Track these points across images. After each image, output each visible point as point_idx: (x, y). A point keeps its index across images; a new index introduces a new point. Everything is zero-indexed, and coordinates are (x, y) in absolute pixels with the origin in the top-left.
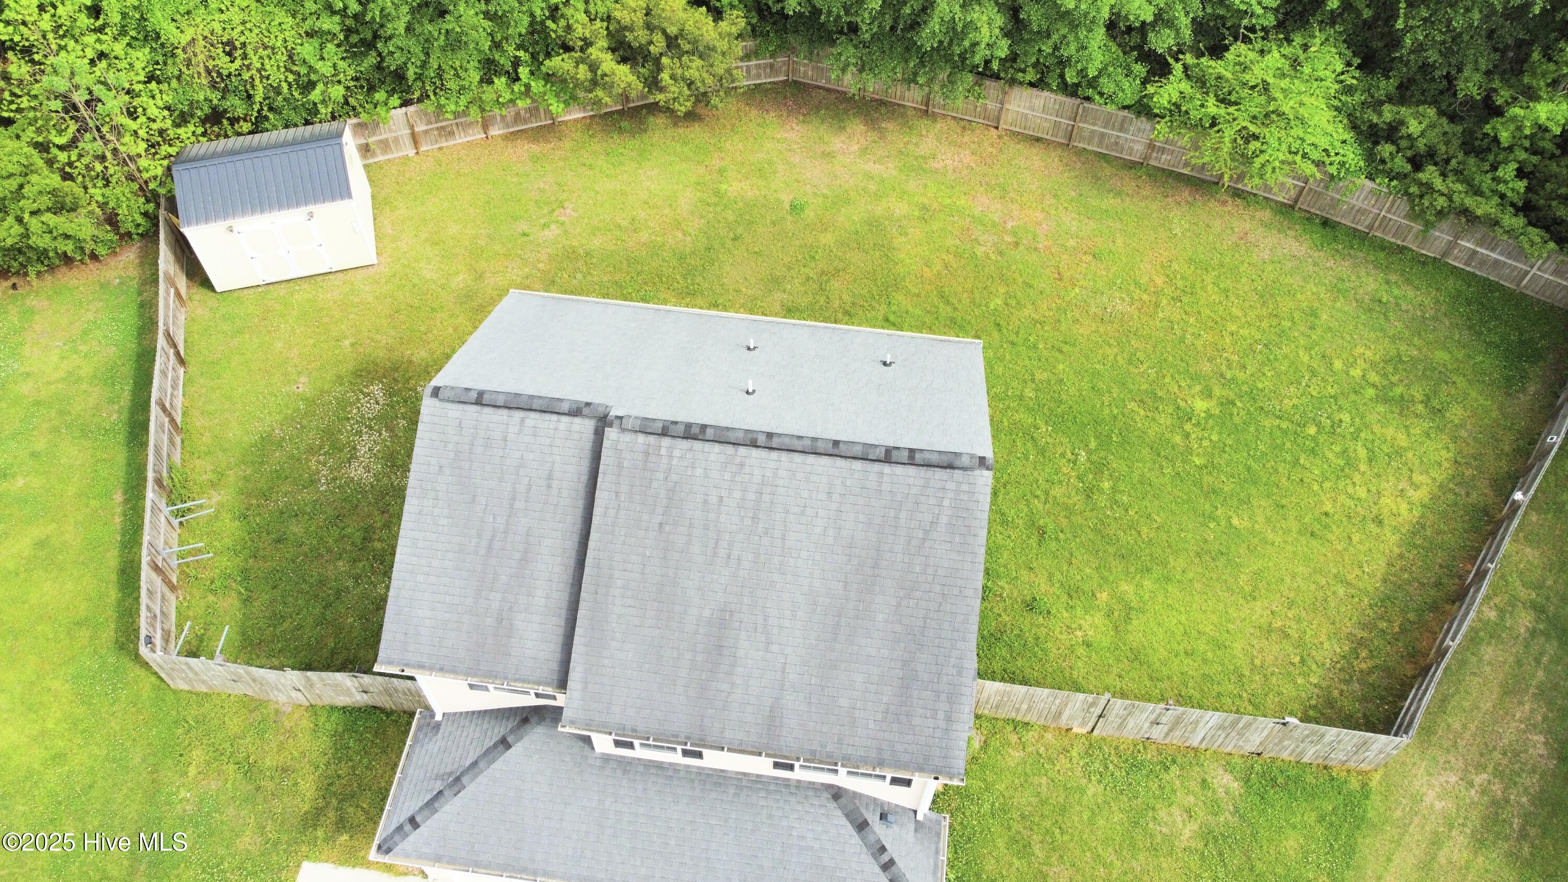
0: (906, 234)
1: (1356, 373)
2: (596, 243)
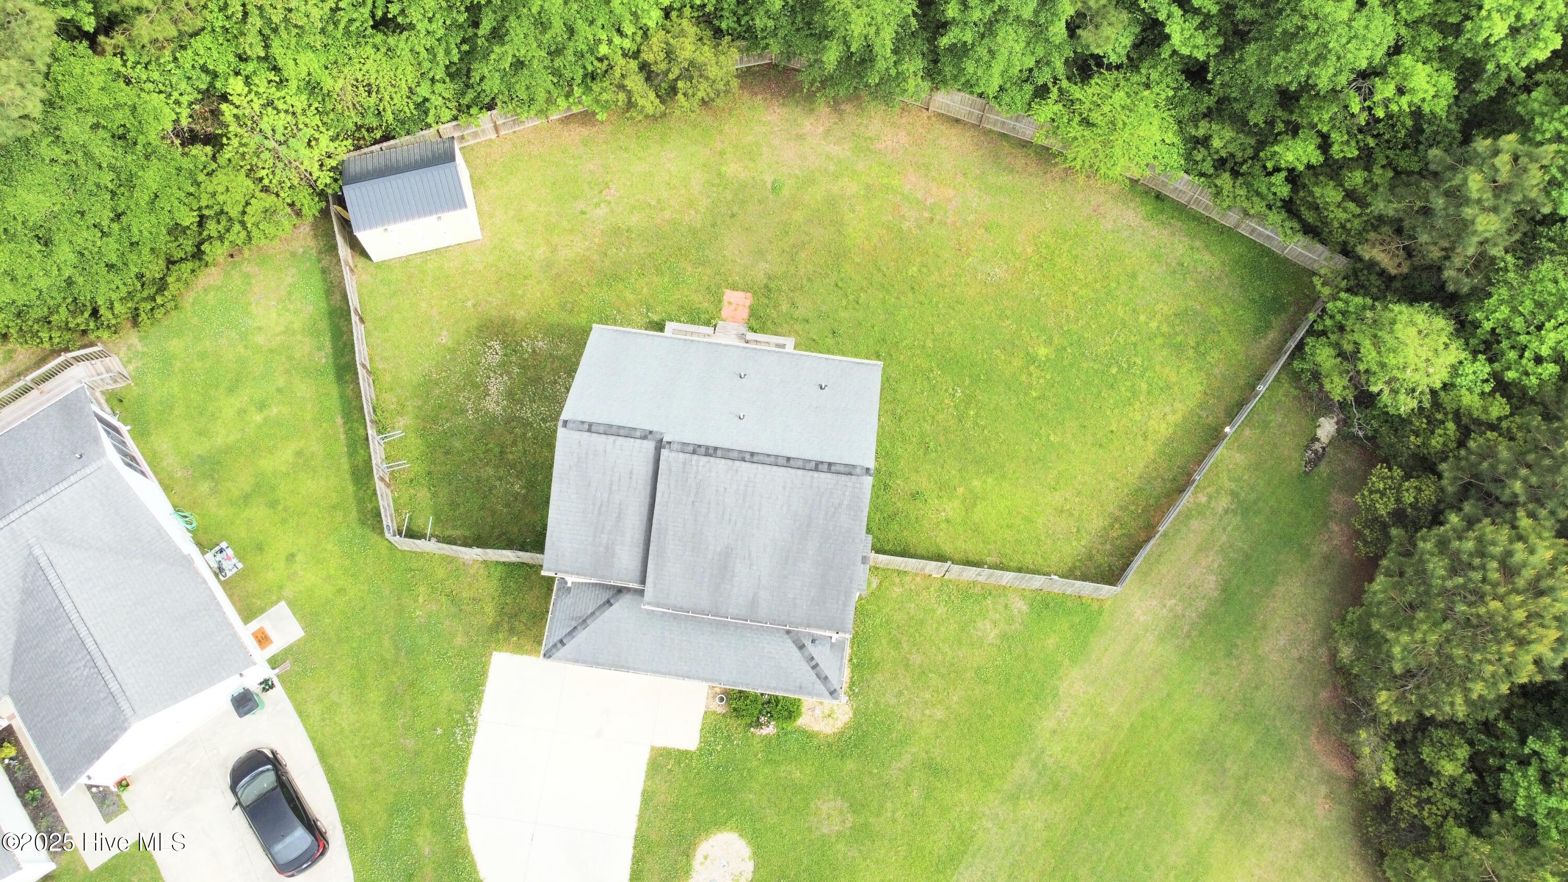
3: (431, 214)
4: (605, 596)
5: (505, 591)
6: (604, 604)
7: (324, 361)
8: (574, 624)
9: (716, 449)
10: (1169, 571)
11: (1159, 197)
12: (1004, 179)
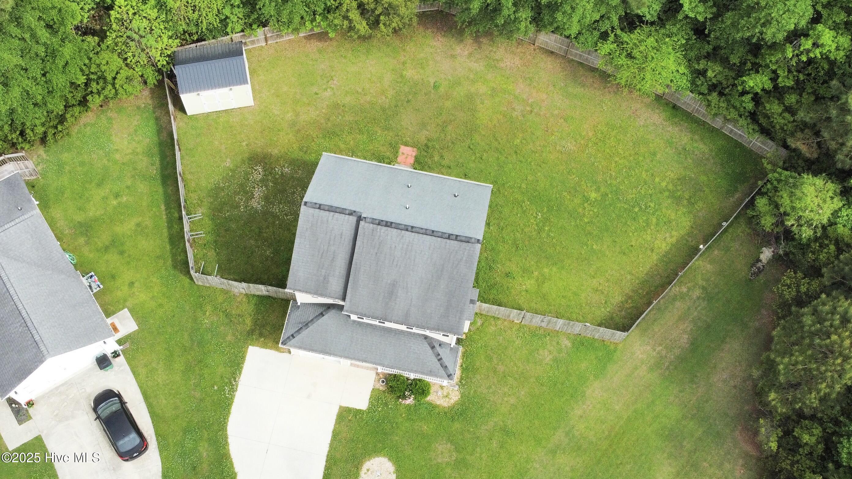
0: (483, 104)
1: (664, 184)
2: (348, 100)
3: (226, 87)
4: (320, 310)
5: (258, 311)
6: (319, 315)
7: (155, 172)
8: (300, 326)
9: (392, 223)
10: (659, 330)
11: (675, 107)
12: (578, 90)
